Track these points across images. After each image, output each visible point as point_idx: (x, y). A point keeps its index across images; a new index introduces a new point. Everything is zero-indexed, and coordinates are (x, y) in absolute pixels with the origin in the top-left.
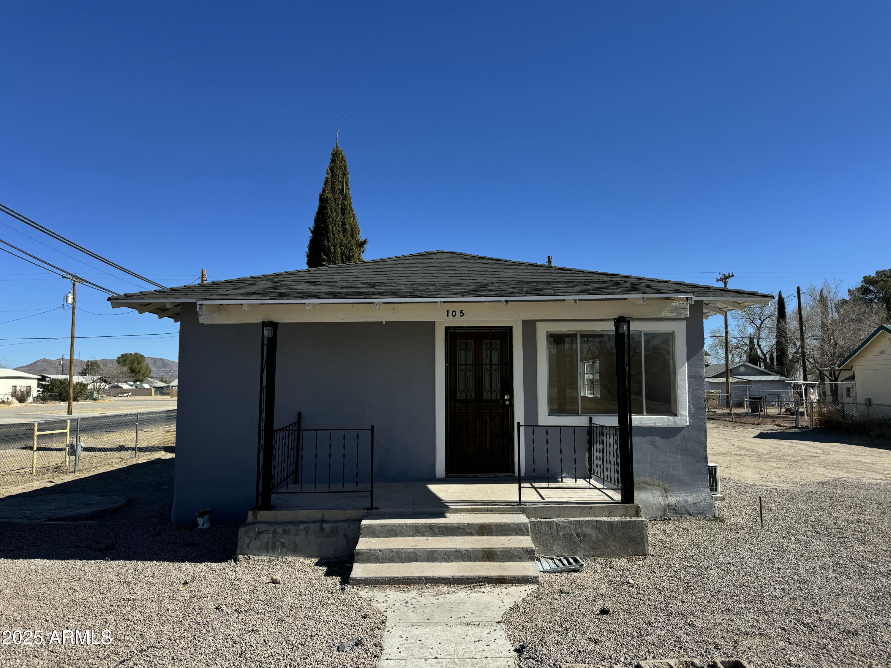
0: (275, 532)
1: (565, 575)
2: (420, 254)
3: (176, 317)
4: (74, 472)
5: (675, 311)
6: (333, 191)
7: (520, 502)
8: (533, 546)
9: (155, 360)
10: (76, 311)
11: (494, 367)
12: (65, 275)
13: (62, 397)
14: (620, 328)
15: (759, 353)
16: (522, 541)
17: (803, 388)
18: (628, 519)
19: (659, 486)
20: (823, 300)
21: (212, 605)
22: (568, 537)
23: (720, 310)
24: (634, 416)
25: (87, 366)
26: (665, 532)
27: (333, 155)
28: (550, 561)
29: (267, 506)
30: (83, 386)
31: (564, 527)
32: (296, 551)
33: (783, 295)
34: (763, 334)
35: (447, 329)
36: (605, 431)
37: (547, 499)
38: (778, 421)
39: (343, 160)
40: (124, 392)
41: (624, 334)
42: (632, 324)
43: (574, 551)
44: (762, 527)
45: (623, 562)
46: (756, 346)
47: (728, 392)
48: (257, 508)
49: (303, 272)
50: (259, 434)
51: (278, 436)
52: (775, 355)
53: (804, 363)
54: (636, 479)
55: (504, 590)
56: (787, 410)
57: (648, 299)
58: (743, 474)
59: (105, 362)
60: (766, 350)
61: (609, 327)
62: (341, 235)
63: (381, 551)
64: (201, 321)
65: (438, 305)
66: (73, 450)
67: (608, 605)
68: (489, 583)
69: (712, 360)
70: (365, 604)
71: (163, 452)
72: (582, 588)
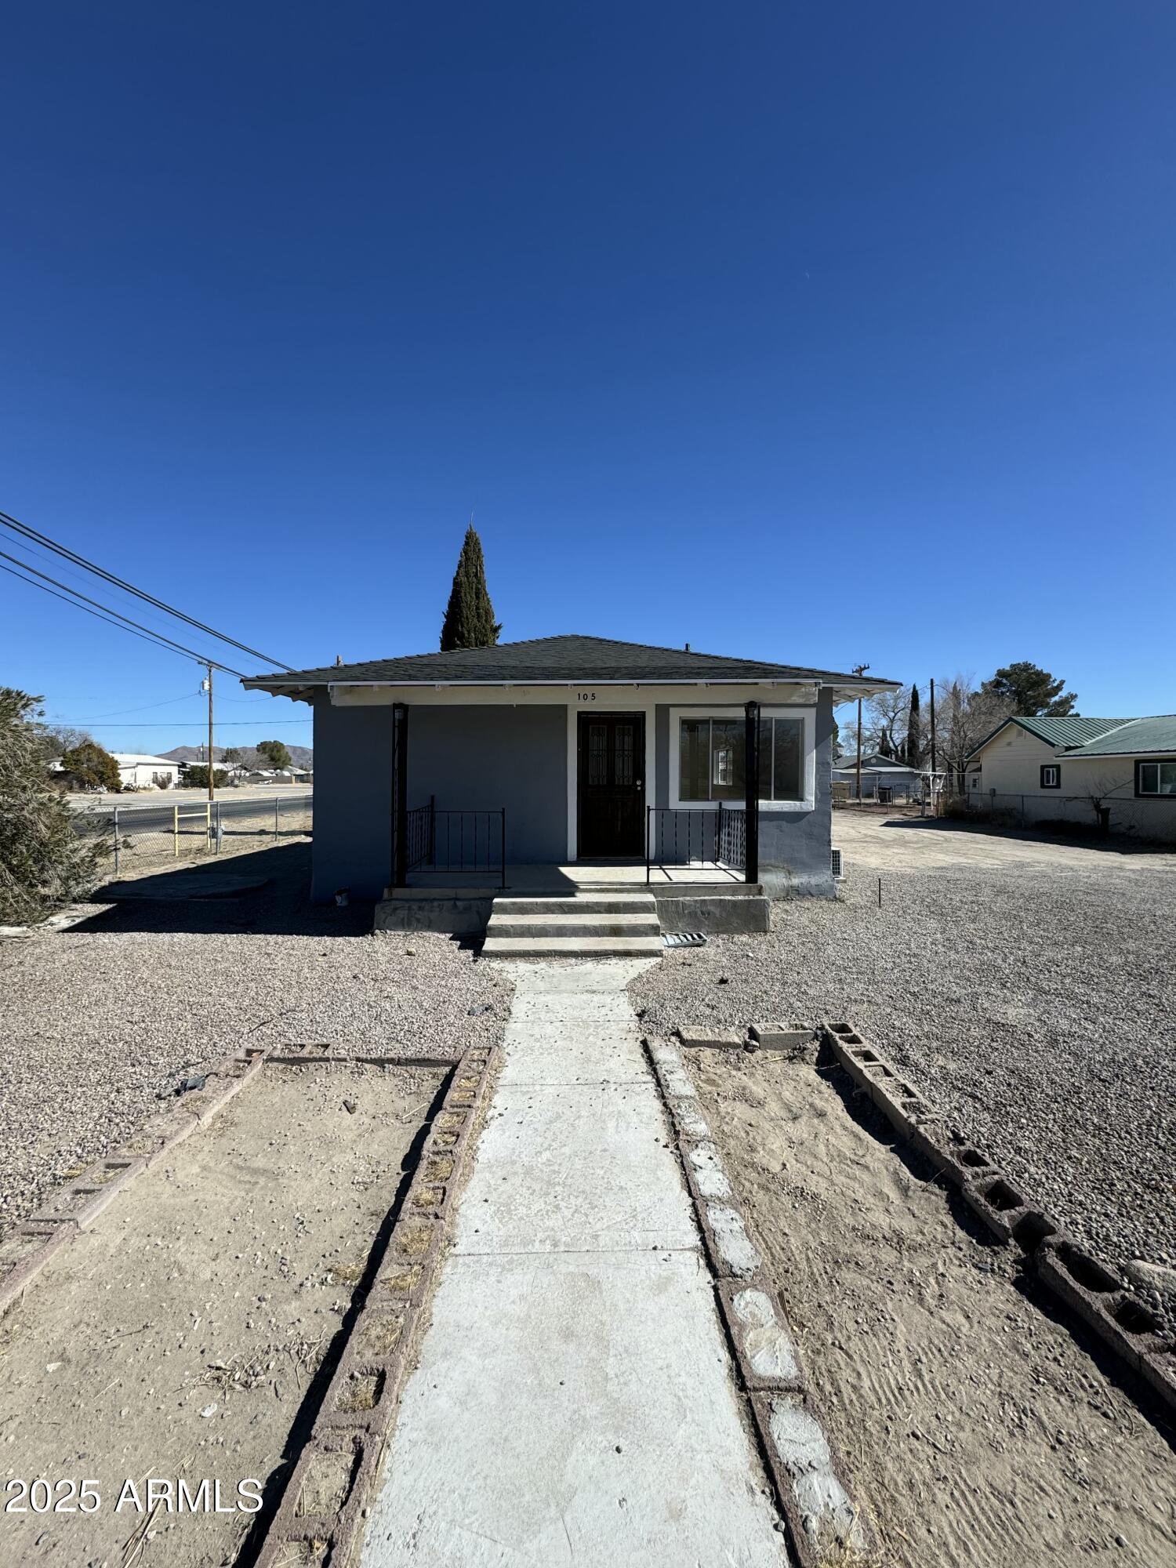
0: (410, 908)
1: (688, 949)
2: (555, 638)
3: (309, 700)
4: (216, 854)
5: (803, 696)
6: (467, 575)
7: (648, 883)
8: (659, 922)
9: (295, 749)
10: (213, 697)
11: (626, 753)
12: (200, 660)
13: (204, 784)
14: (750, 713)
15: (891, 744)
16: (648, 918)
17: (931, 778)
18: (751, 897)
19: (783, 868)
20: (956, 693)
21: (349, 974)
22: (693, 915)
23: (851, 699)
24: (761, 802)
25: (227, 753)
26: (787, 911)
27: (467, 537)
28: (675, 937)
29: (402, 884)
30: (224, 773)
31: (690, 906)
32: (431, 926)
33: (917, 688)
34: (896, 727)
35: (579, 713)
36: (733, 815)
37: (675, 880)
38: (905, 811)
39: (477, 543)
40: (265, 779)
41: (754, 718)
42: (761, 709)
43: (698, 928)
44: (880, 907)
45: (744, 938)
46: (889, 739)
47: (858, 783)
48: (391, 886)
49: (435, 655)
50: (393, 815)
51: (410, 818)
52: (906, 748)
53: (933, 755)
54: (760, 861)
55: (630, 963)
56: (914, 801)
57: (779, 684)
58: (868, 860)
59: (245, 749)
60: (898, 742)
61: (740, 713)
62: (475, 620)
63: (512, 926)
64: (333, 703)
65: (569, 687)
66: (214, 834)
67: (726, 975)
68: (615, 956)
69: (844, 752)
70: (496, 975)
71: (303, 836)
72: (705, 961)
